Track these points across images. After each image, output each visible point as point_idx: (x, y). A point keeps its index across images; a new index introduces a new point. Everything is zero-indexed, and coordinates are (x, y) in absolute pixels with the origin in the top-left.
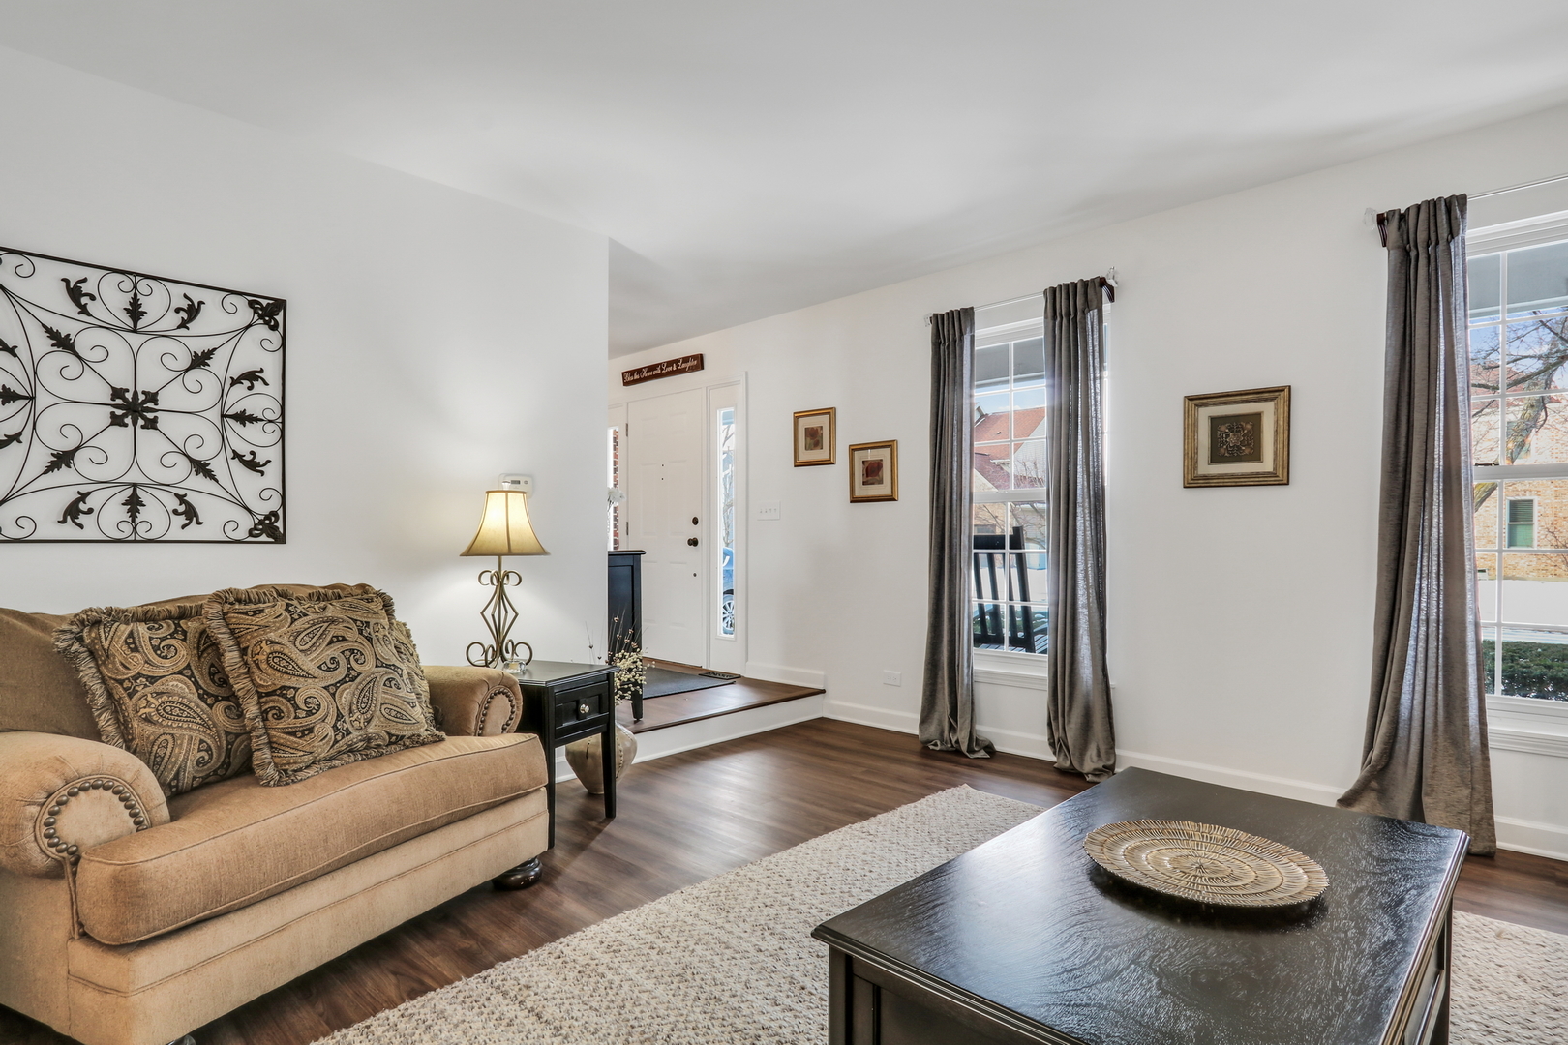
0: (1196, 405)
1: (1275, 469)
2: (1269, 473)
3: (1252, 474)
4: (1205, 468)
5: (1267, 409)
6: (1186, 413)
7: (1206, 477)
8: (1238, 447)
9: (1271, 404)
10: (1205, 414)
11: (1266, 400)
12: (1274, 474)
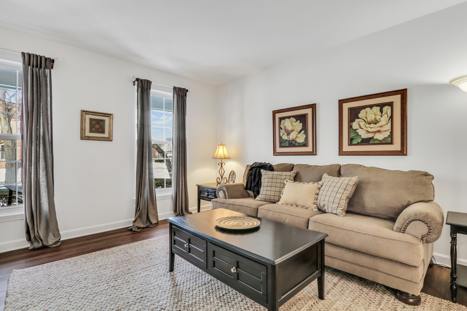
0: (86, 114)
1: (109, 136)
2: (107, 137)
3: (103, 137)
4: (88, 134)
5: (107, 119)
6: (82, 116)
7: (89, 137)
8: (98, 129)
9: (108, 118)
10: (88, 117)
11: (107, 116)
12: (109, 138)
